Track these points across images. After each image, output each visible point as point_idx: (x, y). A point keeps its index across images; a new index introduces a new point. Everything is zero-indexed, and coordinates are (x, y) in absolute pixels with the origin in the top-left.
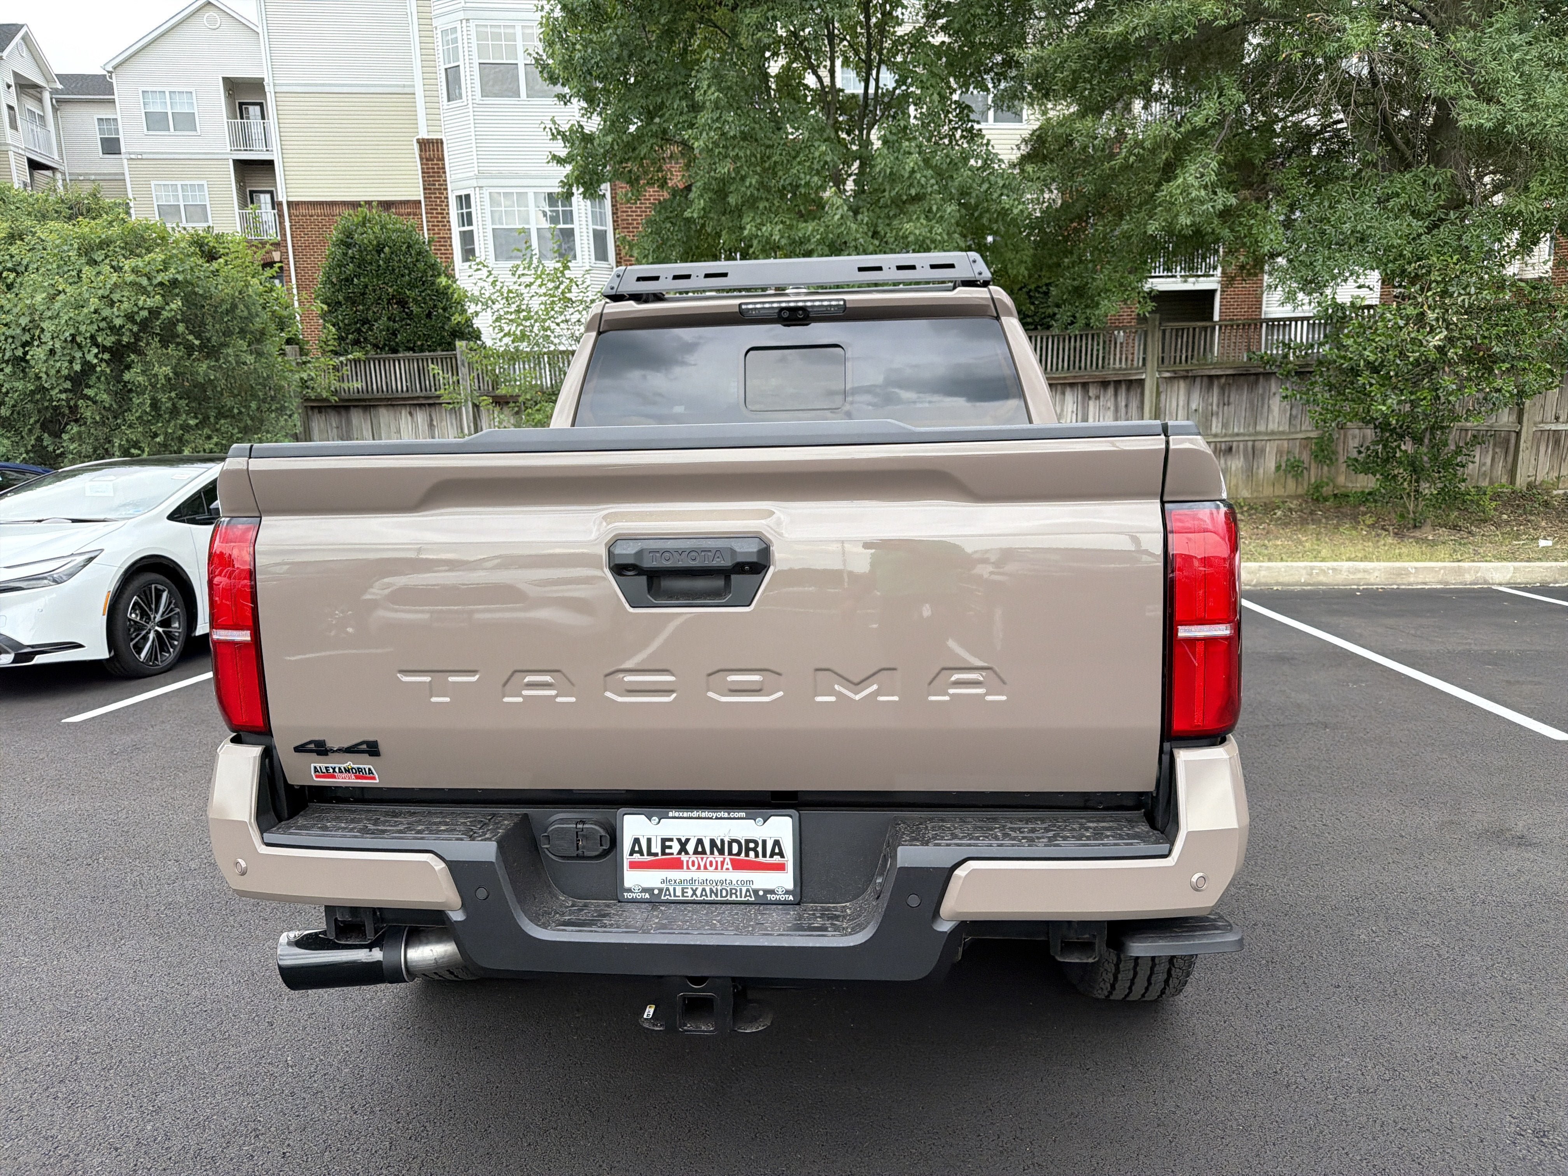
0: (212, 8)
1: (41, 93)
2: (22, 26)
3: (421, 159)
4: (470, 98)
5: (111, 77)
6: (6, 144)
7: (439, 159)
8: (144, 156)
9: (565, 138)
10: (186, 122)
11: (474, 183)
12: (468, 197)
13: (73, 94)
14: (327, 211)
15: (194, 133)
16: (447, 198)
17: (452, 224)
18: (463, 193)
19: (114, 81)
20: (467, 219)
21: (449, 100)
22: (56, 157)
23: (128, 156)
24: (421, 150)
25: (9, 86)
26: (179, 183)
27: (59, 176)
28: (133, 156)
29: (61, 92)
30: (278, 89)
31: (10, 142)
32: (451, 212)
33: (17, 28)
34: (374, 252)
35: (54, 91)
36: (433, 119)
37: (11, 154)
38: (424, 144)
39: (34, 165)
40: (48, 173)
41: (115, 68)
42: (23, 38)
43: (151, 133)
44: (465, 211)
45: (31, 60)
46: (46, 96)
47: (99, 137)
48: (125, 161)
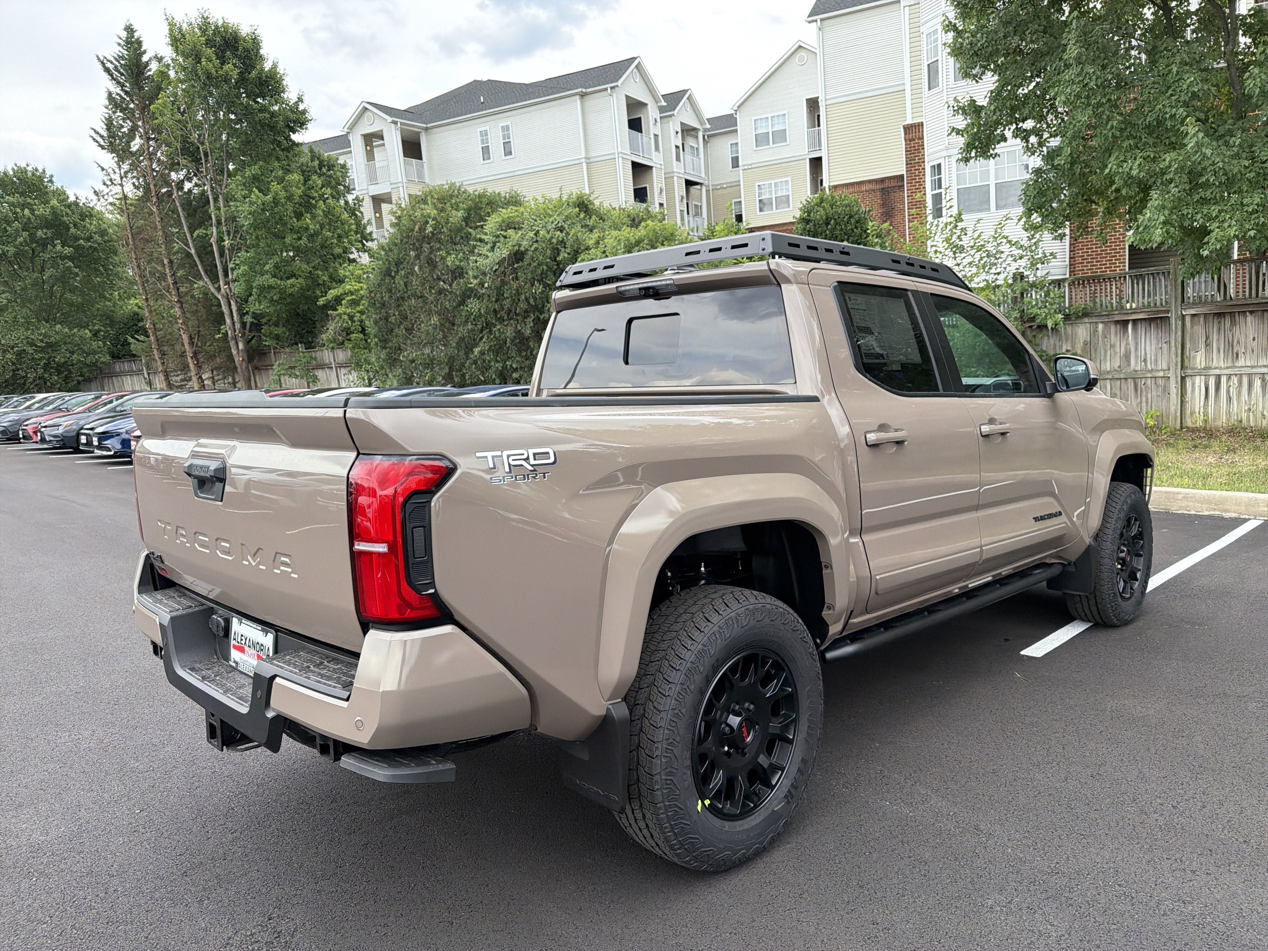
0: (804, 50)
1: (697, 133)
2: (688, 90)
3: (906, 140)
4: (945, 85)
5: (736, 114)
6: (673, 172)
7: (919, 139)
8: (753, 166)
9: (965, 113)
10: (781, 136)
11: (944, 154)
12: (939, 165)
13: (718, 129)
14: (857, 189)
15: (785, 144)
16: (924, 169)
17: (927, 189)
18: (936, 163)
19: (738, 116)
20: (938, 184)
21: (929, 89)
22: (703, 176)
23: (743, 168)
24: (905, 134)
25: (677, 133)
26: (773, 182)
27: (704, 188)
28: (746, 167)
29: (709, 130)
30: (828, 102)
31: (675, 170)
32: (926, 179)
33: (685, 92)
34: (824, 225)
35: (705, 130)
36: (917, 106)
37: (675, 178)
38: (908, 129)
39: (689, 184)
40: (698, 187)
41: (739, 107)
42: (688, 98)
43: (758, 148)
44: (937, 177)
45: (692, 112)
46: (700, 135)
47: (730, 156)
48: (741, 172)
